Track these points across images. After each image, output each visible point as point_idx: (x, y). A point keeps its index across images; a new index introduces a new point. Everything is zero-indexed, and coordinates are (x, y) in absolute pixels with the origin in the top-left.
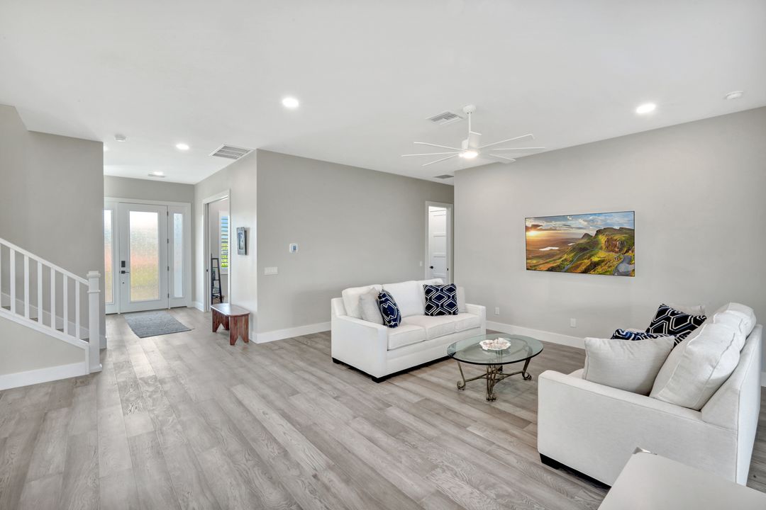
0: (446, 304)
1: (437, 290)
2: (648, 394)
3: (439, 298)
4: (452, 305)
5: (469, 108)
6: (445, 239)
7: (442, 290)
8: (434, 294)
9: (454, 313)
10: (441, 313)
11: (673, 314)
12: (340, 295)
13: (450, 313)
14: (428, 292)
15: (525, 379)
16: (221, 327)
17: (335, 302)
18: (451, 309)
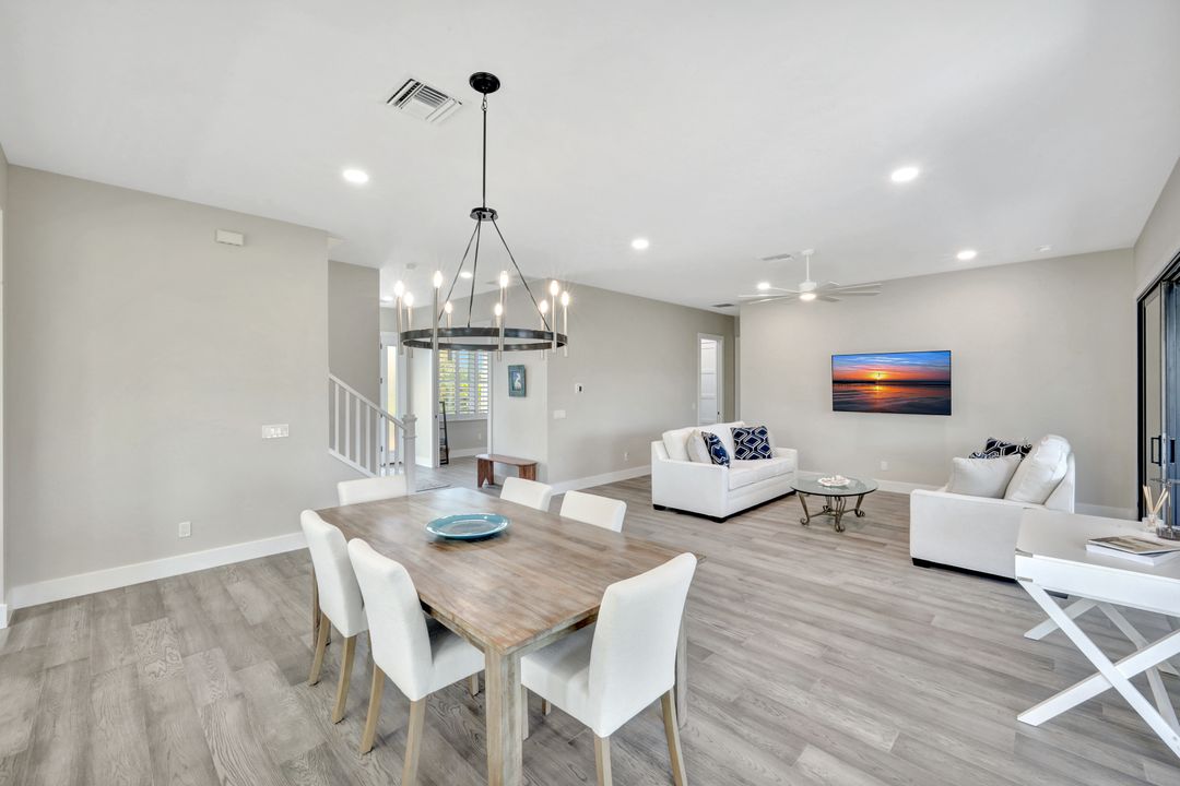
0: (759, 447)
1: (749, 433)
2: (1003, 498)
3: (752, 441)
4: (766, 449)
5: (808, 252)
6: (715, 376)
7: (753, 433)
8: (745, 438)
9: (769, 457)
10: (754, 458)
11: (1002, 445)
12: (661, 439)
13: (764, 457)
14: (738, 435)
15: (858, 516)
16: (486, 482)
17: (656, 446)
18: (765, 452)
